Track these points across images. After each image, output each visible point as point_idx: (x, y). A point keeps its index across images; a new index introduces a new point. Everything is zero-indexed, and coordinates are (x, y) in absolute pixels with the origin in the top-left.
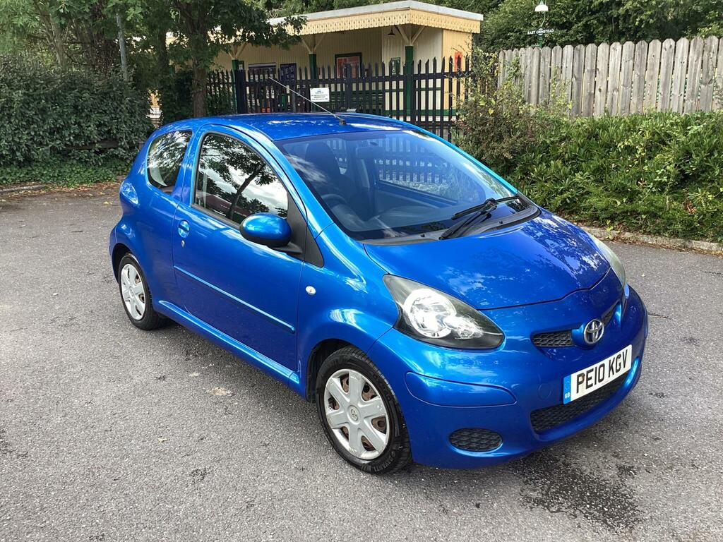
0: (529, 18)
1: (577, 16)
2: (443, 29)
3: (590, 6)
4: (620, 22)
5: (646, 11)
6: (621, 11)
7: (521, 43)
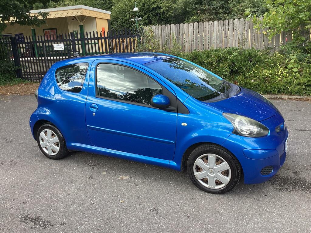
0: (125, 13)
1: (144, 13)
2: (96, 18)
3: (149, 9)
4: (161, 15)
5: (171, 11)
6: (162, 11)
7: (123, 23)
